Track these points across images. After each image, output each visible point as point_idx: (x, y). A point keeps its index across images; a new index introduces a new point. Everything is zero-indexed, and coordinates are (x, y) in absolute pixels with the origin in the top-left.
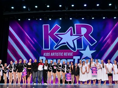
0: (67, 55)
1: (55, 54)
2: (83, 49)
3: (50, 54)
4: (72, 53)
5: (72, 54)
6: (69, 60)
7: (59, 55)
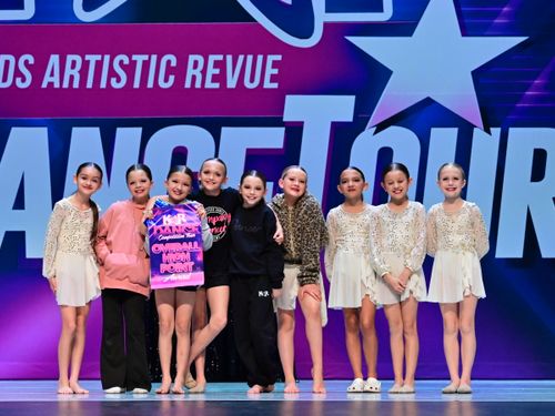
0: (215, 78)
1: (86, 64)
2: (386, 14)
3: (38, 70)
4: (275, 65)
5: (270, 71)
6: (239, 140)
7: (137, 85)
